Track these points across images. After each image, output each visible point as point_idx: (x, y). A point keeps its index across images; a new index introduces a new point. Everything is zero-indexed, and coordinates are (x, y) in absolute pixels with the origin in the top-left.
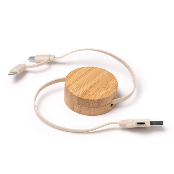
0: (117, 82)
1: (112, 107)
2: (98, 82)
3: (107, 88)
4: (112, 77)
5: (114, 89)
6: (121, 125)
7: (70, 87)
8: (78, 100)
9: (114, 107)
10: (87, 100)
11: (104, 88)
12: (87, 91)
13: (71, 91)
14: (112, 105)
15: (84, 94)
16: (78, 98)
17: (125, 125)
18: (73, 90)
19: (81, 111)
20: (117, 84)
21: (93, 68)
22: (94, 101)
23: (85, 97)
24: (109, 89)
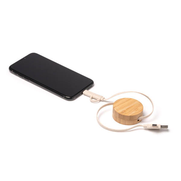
0: (143, 107)
1: (139, 121)
2: (132, 107)
3: (137, 110)
4: (140, 104)
5: (140, 111)
6: (144, 127)
7: (116, 108)
8: (119, 116)
9: (140, 122)
10: (124, 115)
11: (135, 110)
12: (125, 111)
13: (116, 110)
14: (138, 120)
15: (122, 112)
16: (119, 114)
17: (146, 127)
18: (117, 109)
19: (120, 122)
20: (143, 109)
21: (131, 99)
22: (128, 116)
23: (123, 114)
24: (137, 111)
